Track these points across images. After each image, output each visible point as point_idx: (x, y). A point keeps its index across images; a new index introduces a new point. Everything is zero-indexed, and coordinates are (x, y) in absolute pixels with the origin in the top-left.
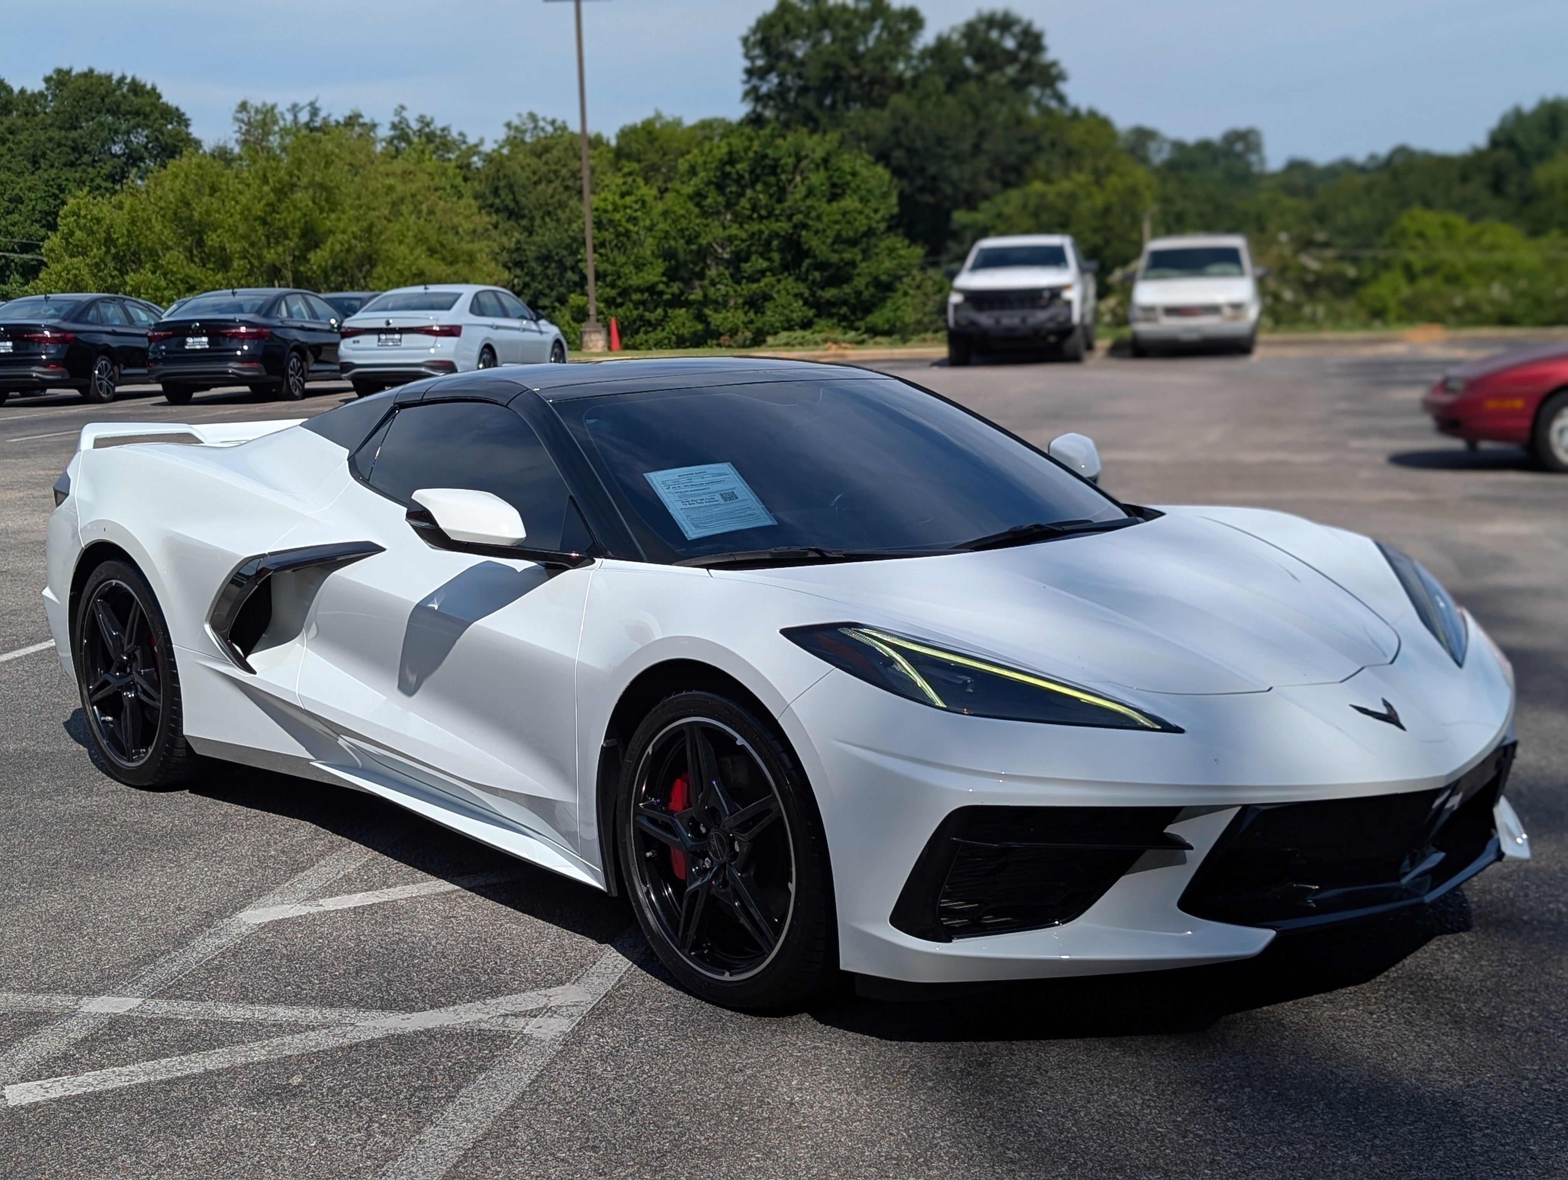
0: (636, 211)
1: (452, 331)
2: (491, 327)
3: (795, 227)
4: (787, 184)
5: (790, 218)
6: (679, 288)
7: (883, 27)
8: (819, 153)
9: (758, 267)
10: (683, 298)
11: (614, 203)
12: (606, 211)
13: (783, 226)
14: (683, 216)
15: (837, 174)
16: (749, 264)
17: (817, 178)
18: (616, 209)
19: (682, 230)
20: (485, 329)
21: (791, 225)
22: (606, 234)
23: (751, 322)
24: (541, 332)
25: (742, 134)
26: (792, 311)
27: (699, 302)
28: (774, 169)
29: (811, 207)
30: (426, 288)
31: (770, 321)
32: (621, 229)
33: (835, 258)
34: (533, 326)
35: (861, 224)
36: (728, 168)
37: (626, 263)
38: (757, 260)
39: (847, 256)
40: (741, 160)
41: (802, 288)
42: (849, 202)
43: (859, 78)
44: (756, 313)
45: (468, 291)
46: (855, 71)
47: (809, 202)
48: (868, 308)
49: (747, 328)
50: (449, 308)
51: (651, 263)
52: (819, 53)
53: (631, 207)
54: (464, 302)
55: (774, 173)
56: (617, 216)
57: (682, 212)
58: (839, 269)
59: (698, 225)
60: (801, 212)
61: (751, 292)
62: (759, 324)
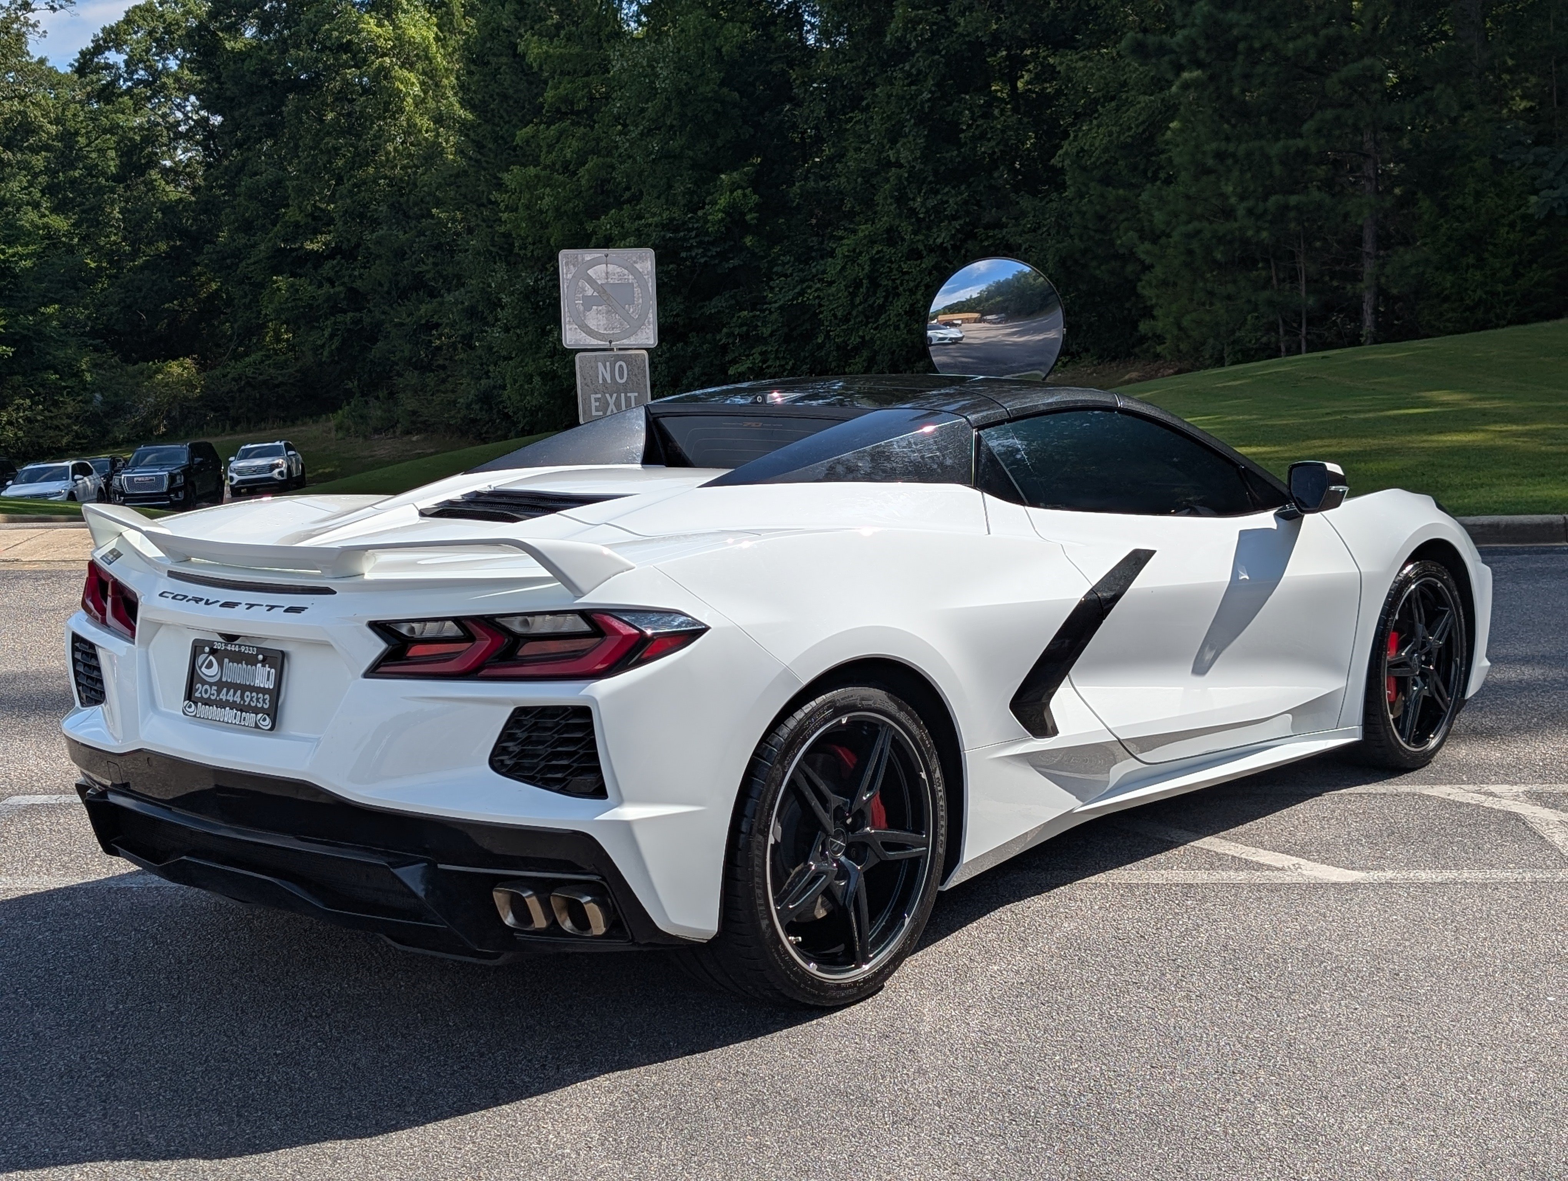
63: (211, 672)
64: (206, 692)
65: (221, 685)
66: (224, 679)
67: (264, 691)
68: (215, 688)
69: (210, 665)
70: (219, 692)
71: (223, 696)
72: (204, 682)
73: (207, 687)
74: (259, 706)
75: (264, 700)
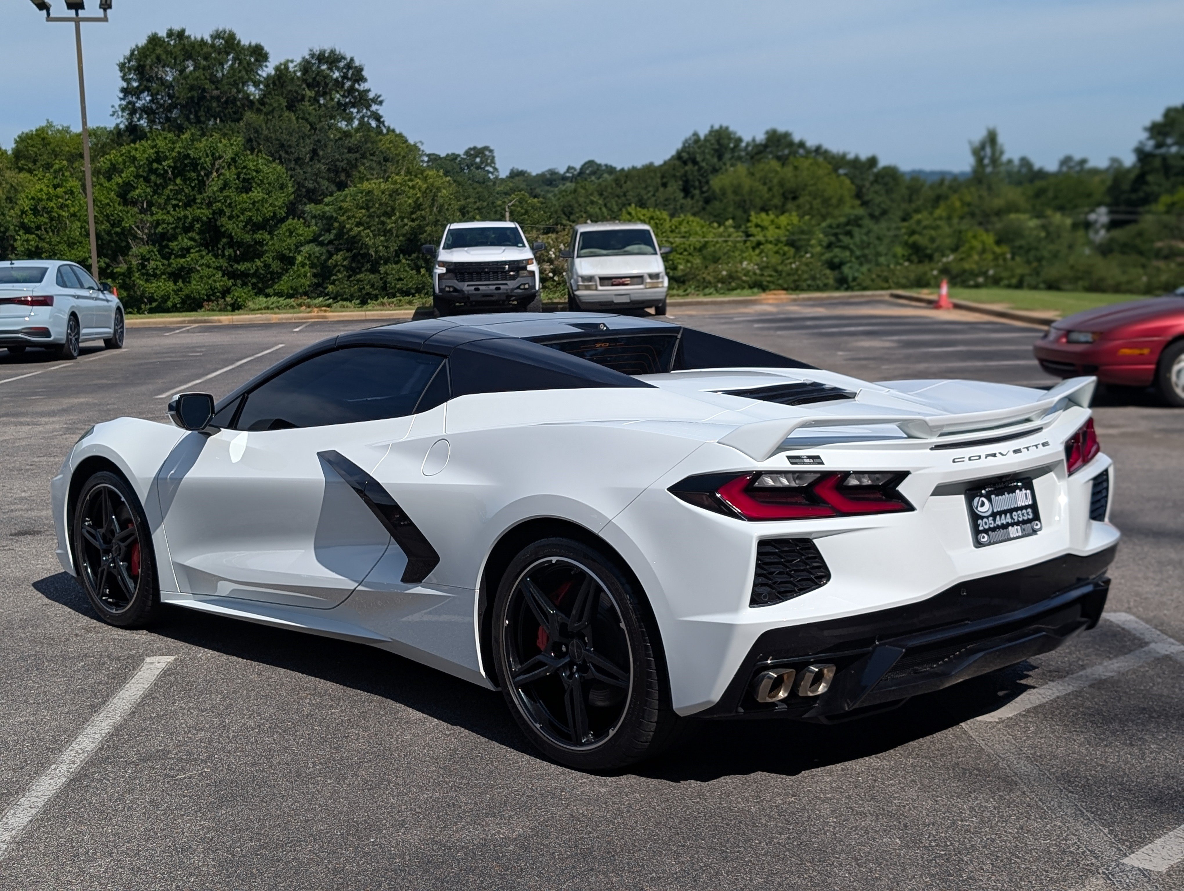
0: (66, 200)
1: (45, 301)
2: (74, 296)
3: (214, 213)
4: (205, 179)
5: (210, 205)
6: (105, 263)
7: (234, 59)
8: (228, 156)
9: (184, 246)
10: (109, 271)
11: (48, 193)
12: (41, 200)
13: (204, 213)
14: (108, 204)
15: (244, 171)
16: (175, 243)
17: (230, 174)
18: (49, 199)
19: (107, 216)
20: (70, 298)
21: (211, 211)
22: (42, 219)
23: (181, 290)
24: (107, 301)
25: (165, 138)
26: (215, 281)
27: (123, 274)
28: (195, 165)
29: (226, 197)
30: (12, 264)
31: (196, 289)
32: (54, 214)
33: (247, 238)
34: (101, 296)
35: (267, 211)
36: (155, 165)
37: (59, 243)
38: (183, 240)
39: (258, 236)
40: (166, 158)
41: (223, 262)
42: (257, 194)
43: (218, 98)
44: (183, 282)
45: (52, 266)
46: (216, 93)
47: (226, 193)
48: (276, 277)
49: (178, 295)
50: (40, 281)
51: (81, 243)
52: (186, 78)
53: (62, 198)
54: (51, 276)
55: (195, 170)
56: (52, 204)
57: (107, 201)
58: (250, 246)
59: (121, 211)
60: (219, 201)
61: (179, 266)
62: (186, 291)
63: (985, 509)
64: (986, 523)
65: (994, 515)
66: (995, 510)
67: (1026, 507)
68: (991, 518)
69: (983, 504)
70: (994, 520)
71: (998, 522)
72: (982, 518)
73: (985, 520)
74: (1025, 518)
75: (1028, 514)
